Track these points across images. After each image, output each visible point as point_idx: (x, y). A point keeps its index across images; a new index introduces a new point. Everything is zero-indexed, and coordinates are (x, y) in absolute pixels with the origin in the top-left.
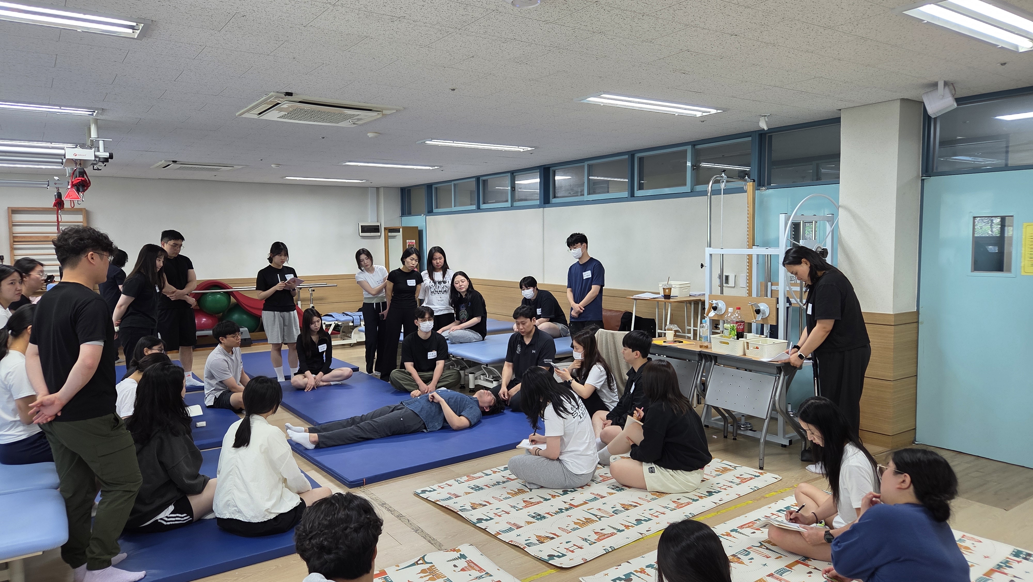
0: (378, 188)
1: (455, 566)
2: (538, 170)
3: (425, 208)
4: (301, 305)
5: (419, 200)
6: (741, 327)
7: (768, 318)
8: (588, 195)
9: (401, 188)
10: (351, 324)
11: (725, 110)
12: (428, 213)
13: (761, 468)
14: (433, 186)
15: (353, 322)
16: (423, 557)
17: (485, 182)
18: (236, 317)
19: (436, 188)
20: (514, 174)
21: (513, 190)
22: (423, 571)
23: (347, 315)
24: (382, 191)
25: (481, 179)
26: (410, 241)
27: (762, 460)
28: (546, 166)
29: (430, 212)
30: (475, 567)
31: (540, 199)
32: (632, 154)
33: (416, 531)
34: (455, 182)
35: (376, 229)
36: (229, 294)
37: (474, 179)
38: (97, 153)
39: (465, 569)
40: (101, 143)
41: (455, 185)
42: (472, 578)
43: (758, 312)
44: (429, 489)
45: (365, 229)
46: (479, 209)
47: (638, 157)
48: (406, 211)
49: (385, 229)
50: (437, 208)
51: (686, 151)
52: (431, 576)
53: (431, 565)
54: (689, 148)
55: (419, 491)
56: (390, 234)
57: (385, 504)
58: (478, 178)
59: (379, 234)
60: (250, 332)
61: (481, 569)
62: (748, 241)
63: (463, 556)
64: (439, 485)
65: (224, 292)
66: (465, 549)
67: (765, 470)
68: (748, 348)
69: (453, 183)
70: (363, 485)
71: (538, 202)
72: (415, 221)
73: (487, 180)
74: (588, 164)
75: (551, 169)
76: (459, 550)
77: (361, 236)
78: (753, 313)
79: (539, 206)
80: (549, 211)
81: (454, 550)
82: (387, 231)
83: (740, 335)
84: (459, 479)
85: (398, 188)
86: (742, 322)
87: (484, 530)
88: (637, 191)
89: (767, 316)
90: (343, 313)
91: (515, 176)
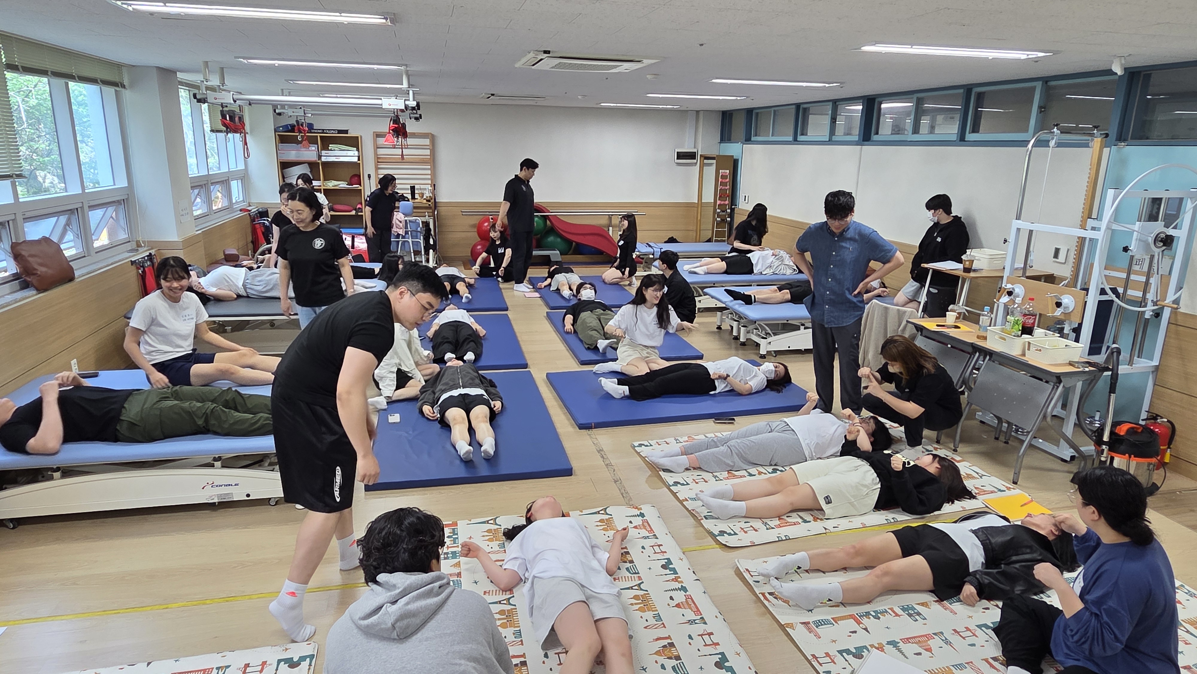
0: (698, 112)
1: (631, 522)
2: (861, 101)
3: (743, 135)
4: (613, 231)
5: (739, 126)
6: (1031, 321)
7: (1072, 314)
8: (912, 134)
9: (722, 111)
10: (651, 256)
11: (1055, 53)
12: (746, 141)
13: (1015, 483)
14: (754, 111)
15: (653, 254)
16: (606, 509)
17: (805, 110)
18: (551, 239)
19: (757, 114)
20: (837, 103)
21: (833, 122)
22: (601, 521)
23: (650, 246)
24: (701, 115)
25: (802, 106)
26: (723, 171)
27: (1017, 474)
28: (870, 97)
29: (748, 140)
30: (648, 527)
31: (859, 135)
32: (968, 89)
33: (615, 482)
34: (776, 109)
35: (691, 156)
36: (545, 218)
37: (794, 106)
38: (407, 102)
39: (638, 527)
40: (411, 93)
41: (775, 111)
42: (640, 536)
43: (1059, 305)
44: (646, 443)
45: (680, 156)
46: (795, 141)
47: (976, 92)
48: (726, 137)
49: (701, 156)
50: (756, 136)
51: (1033, 89)
52: (606, 526)
53: (610, 516)
54: (1039, 85)
55: (636, 444)
56: (706, 161)
57: (602, 450)
58: (798, 106)
59: (695, 161)
60: (561, 254)
61: (652, 530)
62: (1083, 212)
63: (642, 515)
64: (658, 441)
65: (541, 215)
66: (646, 509)
67: (1019, 485)
68: (1029, 349)
69: (773, 109)
70: (592, 428)
71: (856, 138)
72: (732, 149)
73: (809, 108)
74: (917, 98)
75: (877, 100)
76: (641, 509)
77: (677, 163)
78: (1052, 304)
79: (857, 143)
80: (868, 150)
81: (636, 508)
82: (702, 158)
83: (1027, 330)
84: (679, 438)
85: (720, 111)
86: (1033, 316)
87: (674, 494)
88: (969, 133)
89: (1070, 310)
90: (647, 244)
91: (837, 105)
